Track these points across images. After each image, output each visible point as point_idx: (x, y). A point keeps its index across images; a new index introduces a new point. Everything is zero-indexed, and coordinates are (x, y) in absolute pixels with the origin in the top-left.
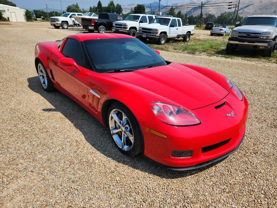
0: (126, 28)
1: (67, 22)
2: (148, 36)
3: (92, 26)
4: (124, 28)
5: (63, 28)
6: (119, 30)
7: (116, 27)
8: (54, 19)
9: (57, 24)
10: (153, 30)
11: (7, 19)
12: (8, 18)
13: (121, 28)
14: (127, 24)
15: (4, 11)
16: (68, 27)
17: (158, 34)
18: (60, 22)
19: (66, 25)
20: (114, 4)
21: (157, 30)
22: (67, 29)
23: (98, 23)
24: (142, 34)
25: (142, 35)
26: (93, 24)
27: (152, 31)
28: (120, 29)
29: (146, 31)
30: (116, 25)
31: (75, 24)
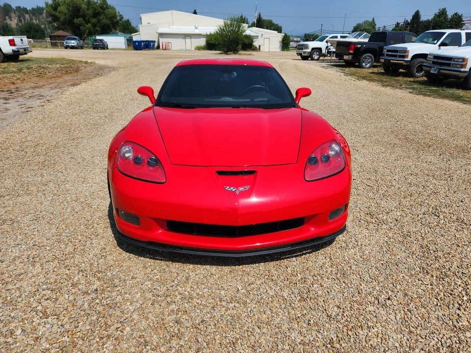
0: (404, 57)
1: (320, 49)
2: (442, 71)
3: (350, 54)
4: (400, 56)
5: (313, 59)
6: (391, 61)
7: (387, 55)
8: (303, 45)
9: (304, 53)
10: (456, 60)
11: (258, 47)
12: (260, 46)
13: (396, 56)
14: (408, 49)
15: (257, 37)
16: (319, 58)
17: (465, 67)
18: (309, 50)
19: (318, 53)
20: (447, 13)
21: (464, 60)
22: (318, 60)
23: (362, 50)
24: (431, 67)
25: (430, 69)
26: (351, 52)
27: (452, 62)
28: (394, 58)
29: (439, 61)
30: (388, 51)
31: (329, 53)
